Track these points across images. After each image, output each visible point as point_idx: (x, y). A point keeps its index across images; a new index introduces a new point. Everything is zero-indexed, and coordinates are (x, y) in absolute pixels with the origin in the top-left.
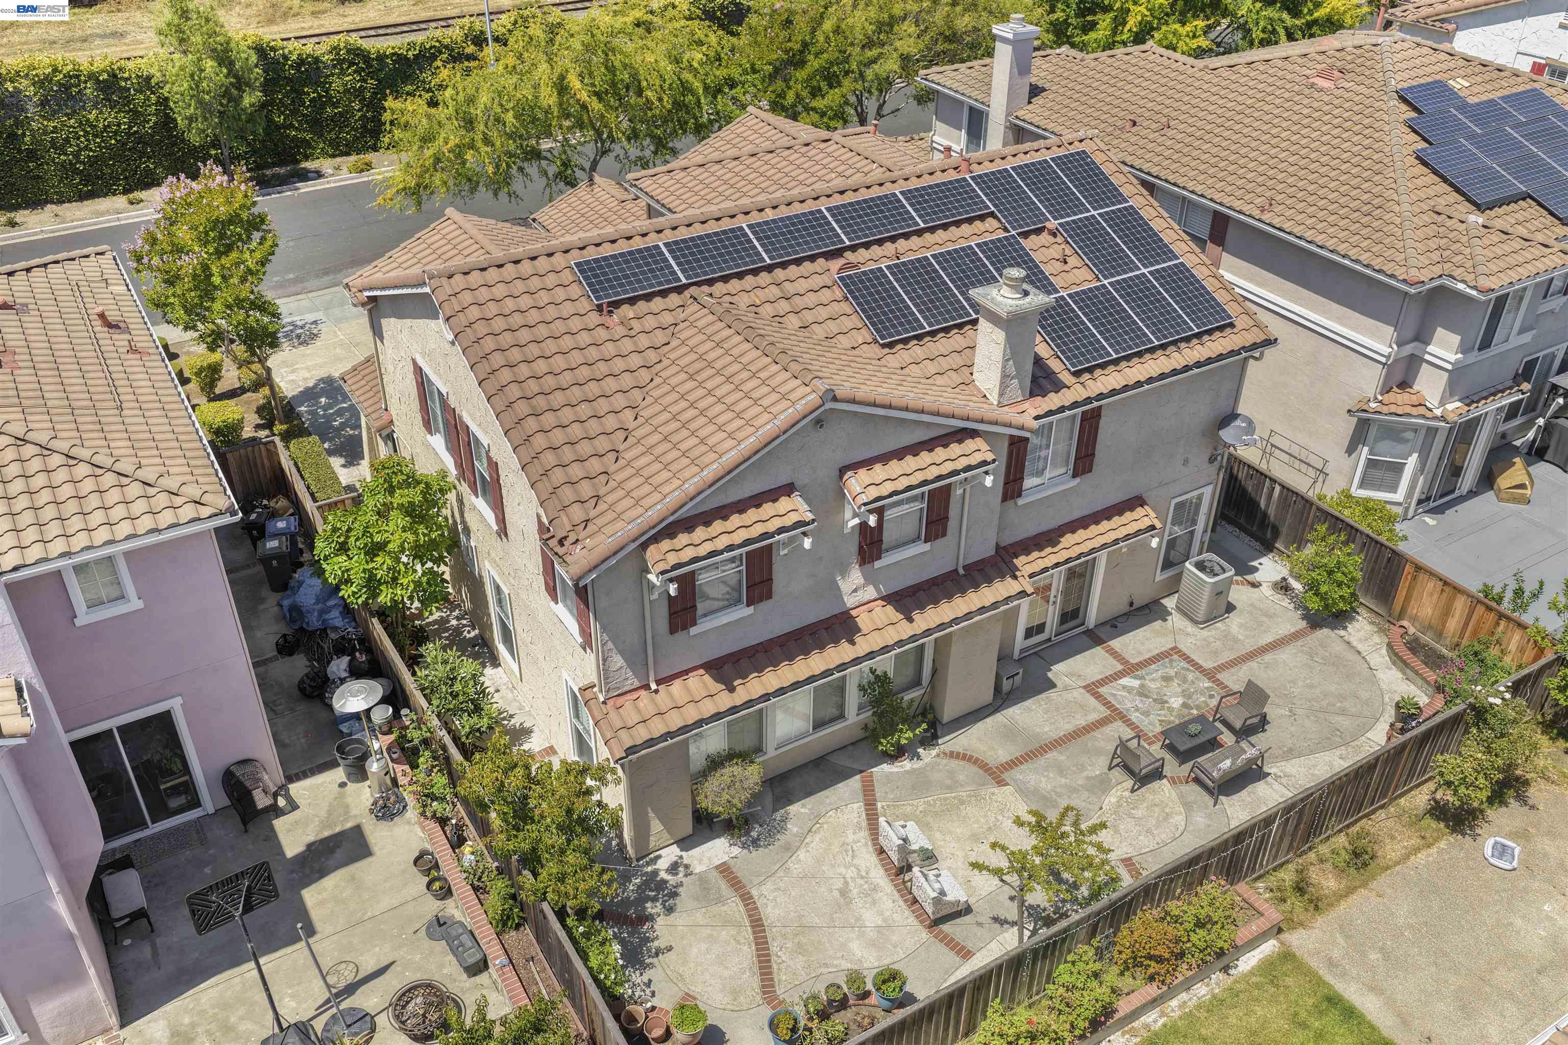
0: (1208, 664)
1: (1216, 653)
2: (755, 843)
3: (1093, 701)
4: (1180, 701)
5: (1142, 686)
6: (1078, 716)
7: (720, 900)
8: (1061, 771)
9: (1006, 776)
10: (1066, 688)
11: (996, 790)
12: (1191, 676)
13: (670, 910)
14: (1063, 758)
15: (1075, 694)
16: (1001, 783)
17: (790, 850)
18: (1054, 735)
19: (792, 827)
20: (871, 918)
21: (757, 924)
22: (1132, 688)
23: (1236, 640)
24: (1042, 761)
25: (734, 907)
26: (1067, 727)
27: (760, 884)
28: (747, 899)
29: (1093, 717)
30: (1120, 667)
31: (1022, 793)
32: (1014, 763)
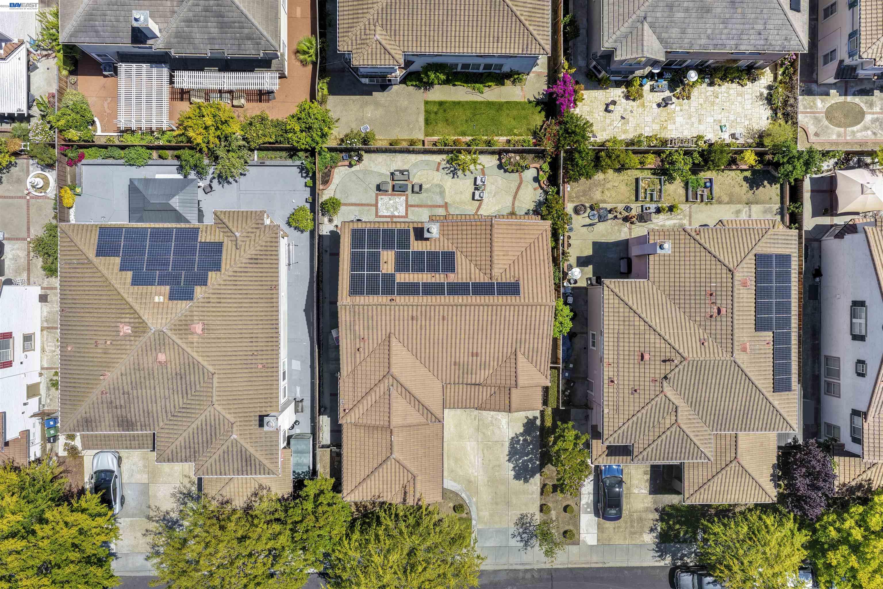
0: (374, 208)
1: (368, 210)
4: (390, 202)
5: (394, 211)
8: (432, 199)
9: (444, 204)
11: (449, 202)
12: (381, 208)
16: (446, 203)
18: (424, 209)
20: (494, 187)
22: (397, 211)
23: (358, 211)
26: (420, 209)
28: (513, 204)
29: (413, 208)
31: (444, 199)
32: (440, 206)
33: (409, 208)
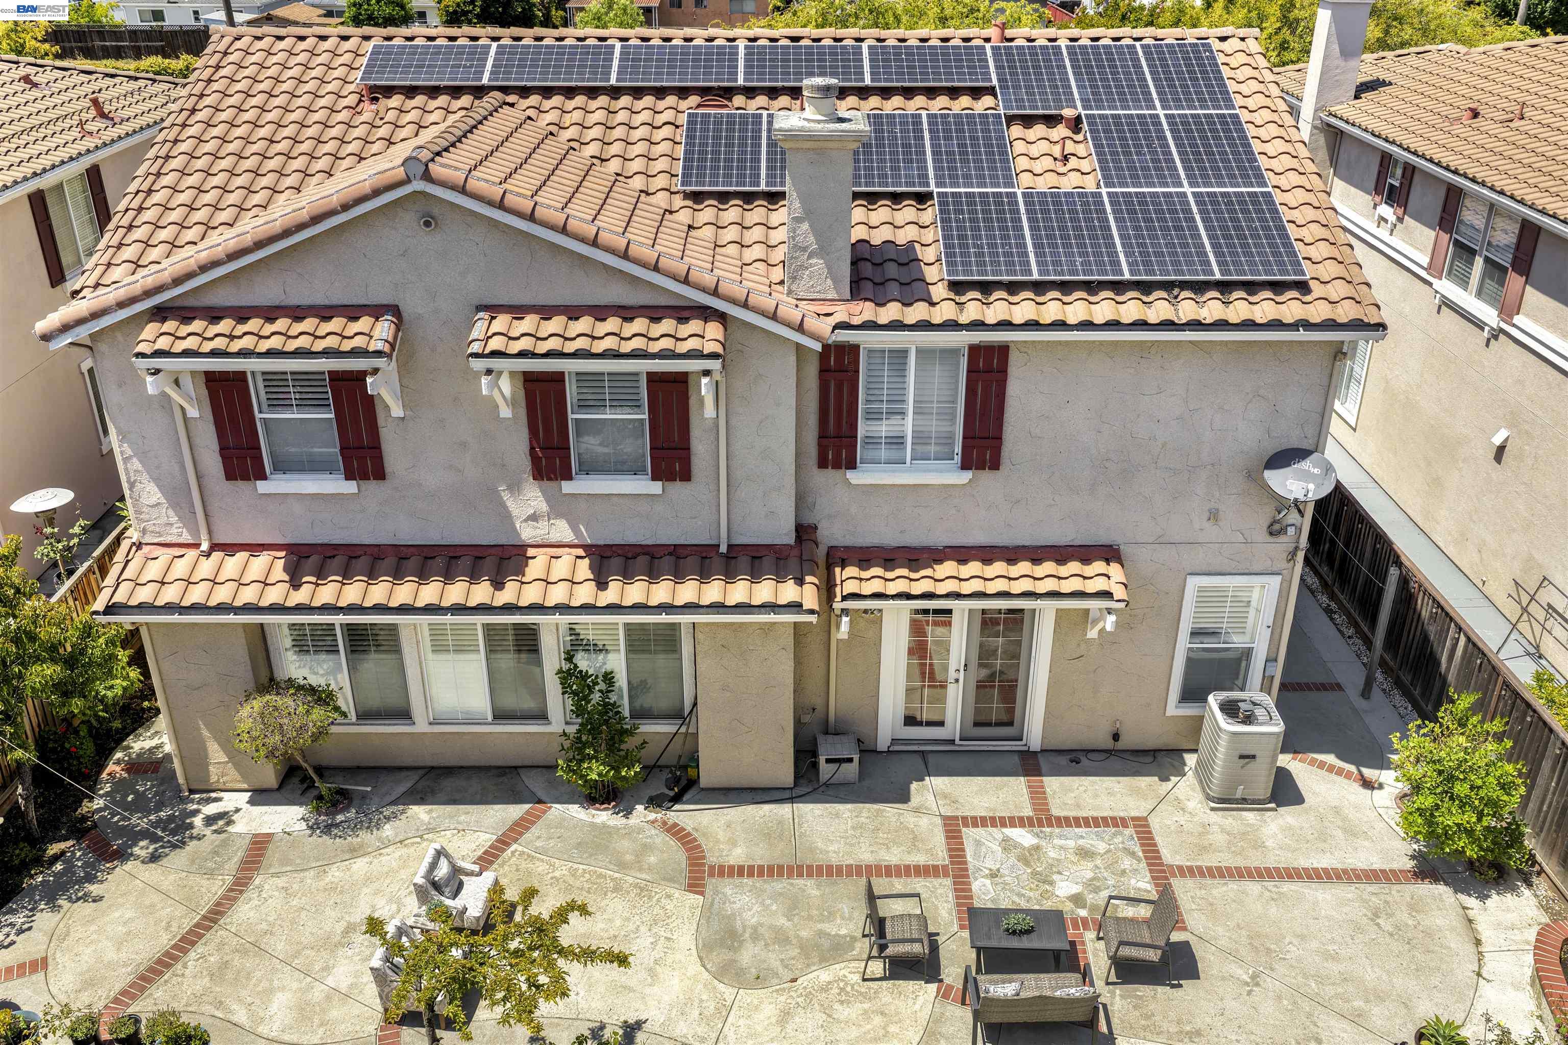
0: (1174, 859)
1: (1204, 849)
2: (328, 829)
3: (939, 839)
4: (1075, 889)
5: (1037, 848)
6: (895, 850)
7: (211, 874)
8: (793, 907)
9: (711, 883)
10: (917, 811)
11: (677, 894)
12: (1127, 863)
13: (154, 858)
14: (816, 892)
15: (924, 821)
16: (695, 886)
17: (355, 852)
18: (834, 860)
19: (388, 830)
21: (214, 916)
22: (1016, 845)
23: (1259, 845)
24: (779, 885)
25: (216, 887)
26: (866, 856)
27: (277, 875)
28: (240, 884)
29: (920, 859)
30: (1027, 811)
31: (707, 912)
32: (740, 871)
33: (941, 857)
